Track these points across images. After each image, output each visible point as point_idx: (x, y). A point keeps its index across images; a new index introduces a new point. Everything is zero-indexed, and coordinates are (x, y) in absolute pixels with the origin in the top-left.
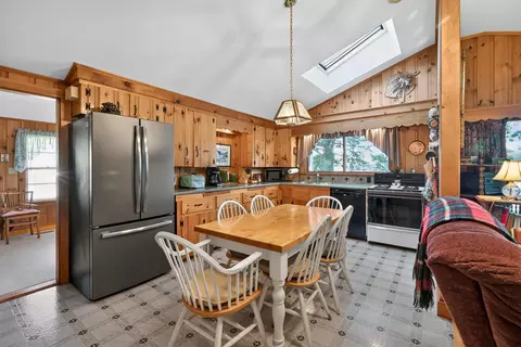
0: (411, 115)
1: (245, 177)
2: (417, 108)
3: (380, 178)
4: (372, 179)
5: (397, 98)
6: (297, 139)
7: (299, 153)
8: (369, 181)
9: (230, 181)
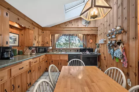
0: (91, 31)
1: (28, 52)
2: (93, 29)
3: (81, 50)
4: (79, 50)
5: (86, 26)
6: (52, 35)
7: (53, 41)
8: (78, 51)
9: (19, 54)
